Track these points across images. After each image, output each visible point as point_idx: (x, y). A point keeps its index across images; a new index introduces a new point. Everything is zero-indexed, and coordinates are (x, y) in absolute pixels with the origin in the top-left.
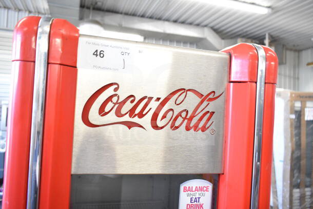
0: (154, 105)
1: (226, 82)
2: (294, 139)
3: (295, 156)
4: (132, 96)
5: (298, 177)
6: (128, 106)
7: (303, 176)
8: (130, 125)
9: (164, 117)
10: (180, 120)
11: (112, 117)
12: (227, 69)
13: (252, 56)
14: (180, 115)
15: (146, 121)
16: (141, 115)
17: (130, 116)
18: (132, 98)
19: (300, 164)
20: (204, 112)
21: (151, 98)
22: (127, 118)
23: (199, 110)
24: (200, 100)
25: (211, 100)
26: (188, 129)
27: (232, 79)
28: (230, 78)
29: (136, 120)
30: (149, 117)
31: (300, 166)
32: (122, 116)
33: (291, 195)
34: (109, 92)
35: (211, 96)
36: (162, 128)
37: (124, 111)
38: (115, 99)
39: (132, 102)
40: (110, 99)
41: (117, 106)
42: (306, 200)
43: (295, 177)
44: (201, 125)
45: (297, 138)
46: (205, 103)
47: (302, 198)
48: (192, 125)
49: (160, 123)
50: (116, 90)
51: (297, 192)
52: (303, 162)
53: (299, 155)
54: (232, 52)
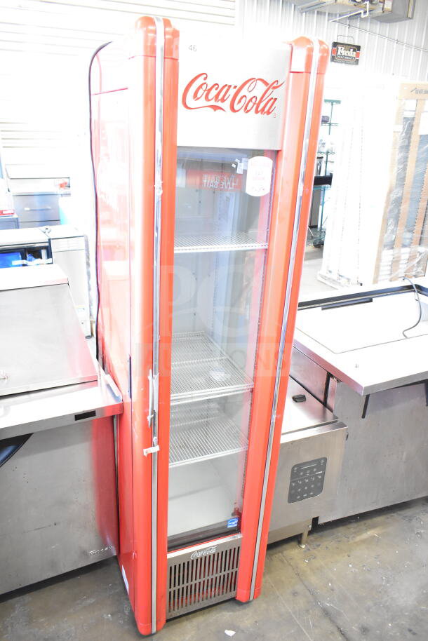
0: (232, 92)
1: (287, 72)
2: (396, 169)
3: (393, 196)
4: (217, 84)
5: (393, 231)
6: (214, 93)
7: (401, 229)
8: (215, 108)
9: (240, 101)
10: (251, 104)
11: (202, 102)
12: (289, 61)
13: (308, 48)
14: (251, 100)
15: (226, 105)
16: (223, 100)
17: (215, 101)
18: (217, 86)
19: (399, 210)
20: (269, 98)
21: (230, 86)
22: (213, 103)
23: (266, 96)
24: (266, 88)
25: (274, 88)
26: (257, 112)
27: (292, 70)
28: (290, 68)
29: (219, 104)
30: (228, 102)
31: (399, 213)
32: (209, 100)
33: (379, 259)
34: (200, 81)
35: (275, 85)
36: (238, 111)
37: (210, 97)
38: (204, 87)
39: (217, 89)
40: (200, 87)
41: (206, 92)
42: (401, 266)
43: (389, 231)
44: (266, 109)
45: (401, 166)
46: (270, 90)
47: (395, 262)
48: (259, 109)
49: (236, 107)
50: (205, 79)
51: (388, 255)
52: (405, 207)
53: (399, 195)
54: (293, 44)
